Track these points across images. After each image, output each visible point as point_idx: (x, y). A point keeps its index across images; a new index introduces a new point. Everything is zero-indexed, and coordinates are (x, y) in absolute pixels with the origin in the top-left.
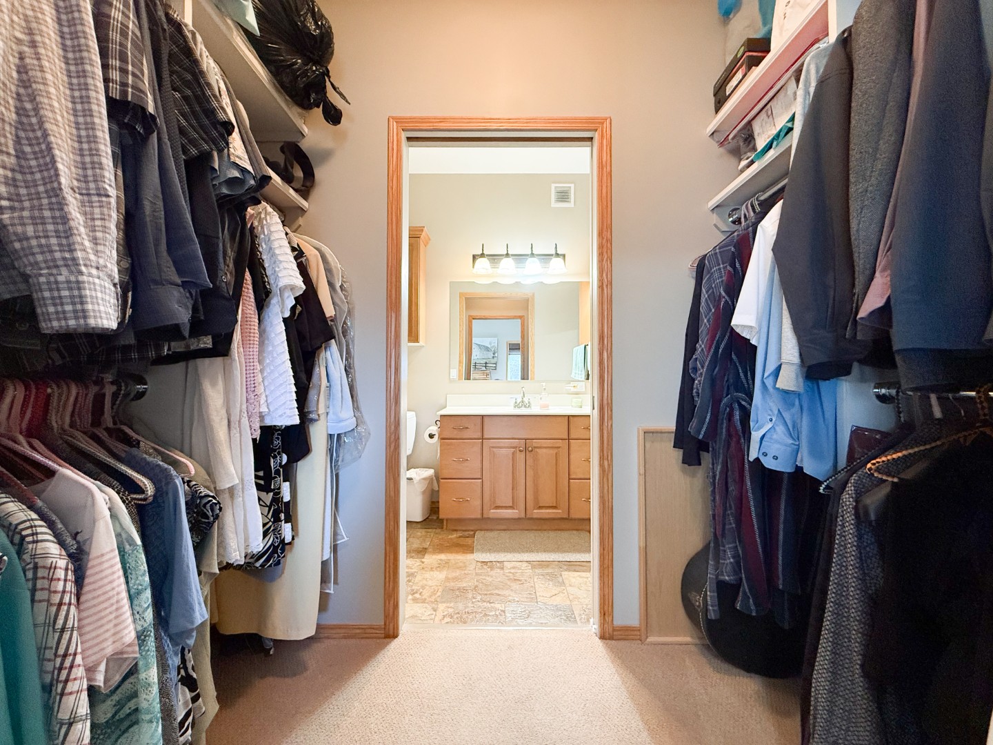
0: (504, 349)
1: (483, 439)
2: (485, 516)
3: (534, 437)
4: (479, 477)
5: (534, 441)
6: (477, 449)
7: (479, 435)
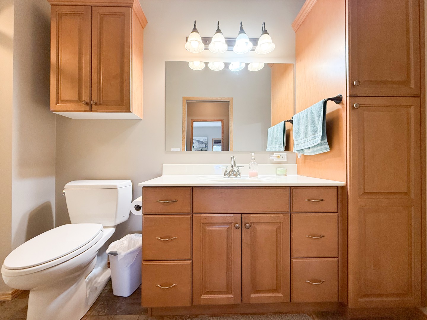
0: (211, 143)
1: (192, 214)
2: (195, 303)
3: (251, 211)
4: (189, 258)
5: (252, 215)
6: (186, 225)
7: (188, 209)
